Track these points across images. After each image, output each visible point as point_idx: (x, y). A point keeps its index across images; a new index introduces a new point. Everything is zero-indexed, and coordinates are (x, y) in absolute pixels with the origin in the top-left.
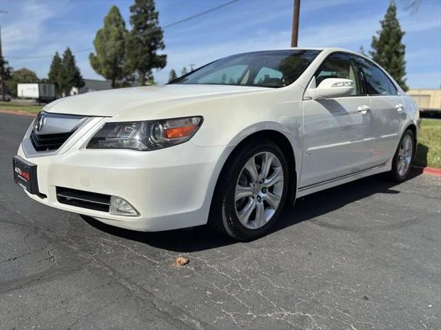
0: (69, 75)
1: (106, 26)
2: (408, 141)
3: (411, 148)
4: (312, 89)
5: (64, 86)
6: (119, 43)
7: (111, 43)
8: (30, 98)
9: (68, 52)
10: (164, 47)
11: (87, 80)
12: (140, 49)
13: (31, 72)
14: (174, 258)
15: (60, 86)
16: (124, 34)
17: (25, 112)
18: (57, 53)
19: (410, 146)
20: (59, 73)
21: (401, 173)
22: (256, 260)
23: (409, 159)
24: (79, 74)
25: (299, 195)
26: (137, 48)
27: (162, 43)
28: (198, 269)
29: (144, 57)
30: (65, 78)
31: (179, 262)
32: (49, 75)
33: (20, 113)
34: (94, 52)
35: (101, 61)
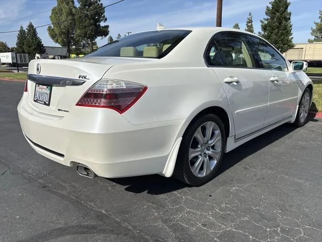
0: (33, 45)
1: (59, 5)
6: (70, 18)
7: (64, 18)
9: (31, 26)
10: (106, 20)
11: (47, 47)
12: (87, 22)
16: (73, 10)
18: (21, 27)
20: (25, 43)
24: (41, 42)
26: (85, 22)
27: (104, 16)
29: (91, 28)
30: (30, 47)
32: (17, 44)
33: (7, 79)
34: (52, 25)
35: (57, 32)
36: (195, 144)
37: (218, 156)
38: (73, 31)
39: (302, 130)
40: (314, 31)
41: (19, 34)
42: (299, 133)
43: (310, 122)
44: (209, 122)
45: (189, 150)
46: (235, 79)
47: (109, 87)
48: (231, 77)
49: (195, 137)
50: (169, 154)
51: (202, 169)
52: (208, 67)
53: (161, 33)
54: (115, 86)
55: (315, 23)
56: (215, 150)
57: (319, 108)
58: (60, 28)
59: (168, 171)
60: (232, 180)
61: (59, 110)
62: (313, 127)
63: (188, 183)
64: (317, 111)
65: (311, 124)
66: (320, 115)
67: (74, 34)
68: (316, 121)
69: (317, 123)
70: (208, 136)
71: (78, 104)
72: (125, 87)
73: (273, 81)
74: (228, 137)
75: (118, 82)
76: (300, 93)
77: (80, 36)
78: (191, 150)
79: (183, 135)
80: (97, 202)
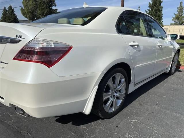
6: (34, 3)
7: (30, 3)
9: (11, 7)
10: (56, 5)
12: (44, 6)
18: (5, 8)
27: (55, 3)
29: (47, 10)
34: (23, 7)
35: (26, 11)
36: (108, 89)
37: (123, 97)
38: (36, 11)
39: (173, 77)
40: (174, 19)
41: (3, 12)
42: (171, 79)
43: (177, 72)
44: (118, 74)
45: (103, 94)
46: (137, 43)
47: (41, 46)
48: (134, 42)
49: (107, 84)
50: (89, 97)
51: (112, 106)
52: (119, 34)
53: (86, 9)
54: (45, 45)
55: (175, 14)
56: (121, 92)
57: (182, 63)
58: (28, 9)
59: (87, 110)
60: (132, 114)
61: (2, 62)
62: (179, 75)
63: (102, 117)
64: (180, 65)
65: (177, 73)
66: (183, 68)
67: (36, 13)
68: (181, 71)
69: (181, 73)
70: (117, 83)
71: (14, 59)
72: (53, 46)
73: (159, 46)
74: (130, 83)
75: (48, 42)
76: (173, 54)
77: (40, 14)
78: (104, 94)
79: (99, 84)
80: (33, 132)
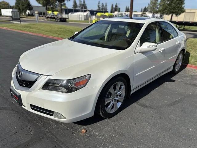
0: (25, 4)
2: (181, 56)
3: (182, 58)
4: (138, 48)
5: (23, 10)
8: (8, 16)
11: (34, 6)
13: (7, 3)
14: (80, 129)
15: (21, 10)
17: (7, 28)
19: (182, 57)
20: (20, 3)
21: (176, 70)
22: (114, 129)
23: (180, 64)
24: (30, 3)
25: (132, 93)
28: (90, 135)
30: (23, 6)
31: (83, 132)
32: (16, 4)
33: (5, 28)
